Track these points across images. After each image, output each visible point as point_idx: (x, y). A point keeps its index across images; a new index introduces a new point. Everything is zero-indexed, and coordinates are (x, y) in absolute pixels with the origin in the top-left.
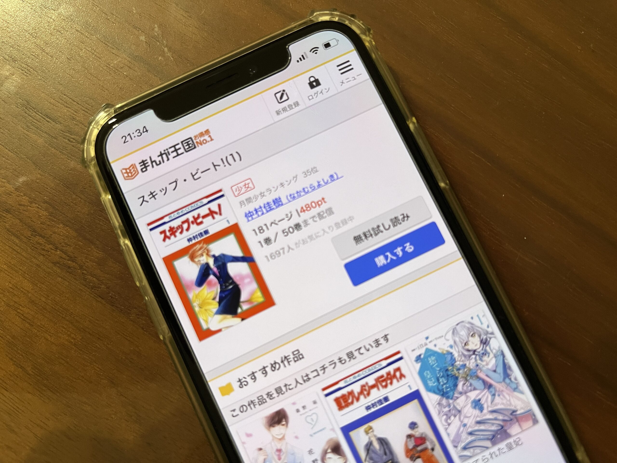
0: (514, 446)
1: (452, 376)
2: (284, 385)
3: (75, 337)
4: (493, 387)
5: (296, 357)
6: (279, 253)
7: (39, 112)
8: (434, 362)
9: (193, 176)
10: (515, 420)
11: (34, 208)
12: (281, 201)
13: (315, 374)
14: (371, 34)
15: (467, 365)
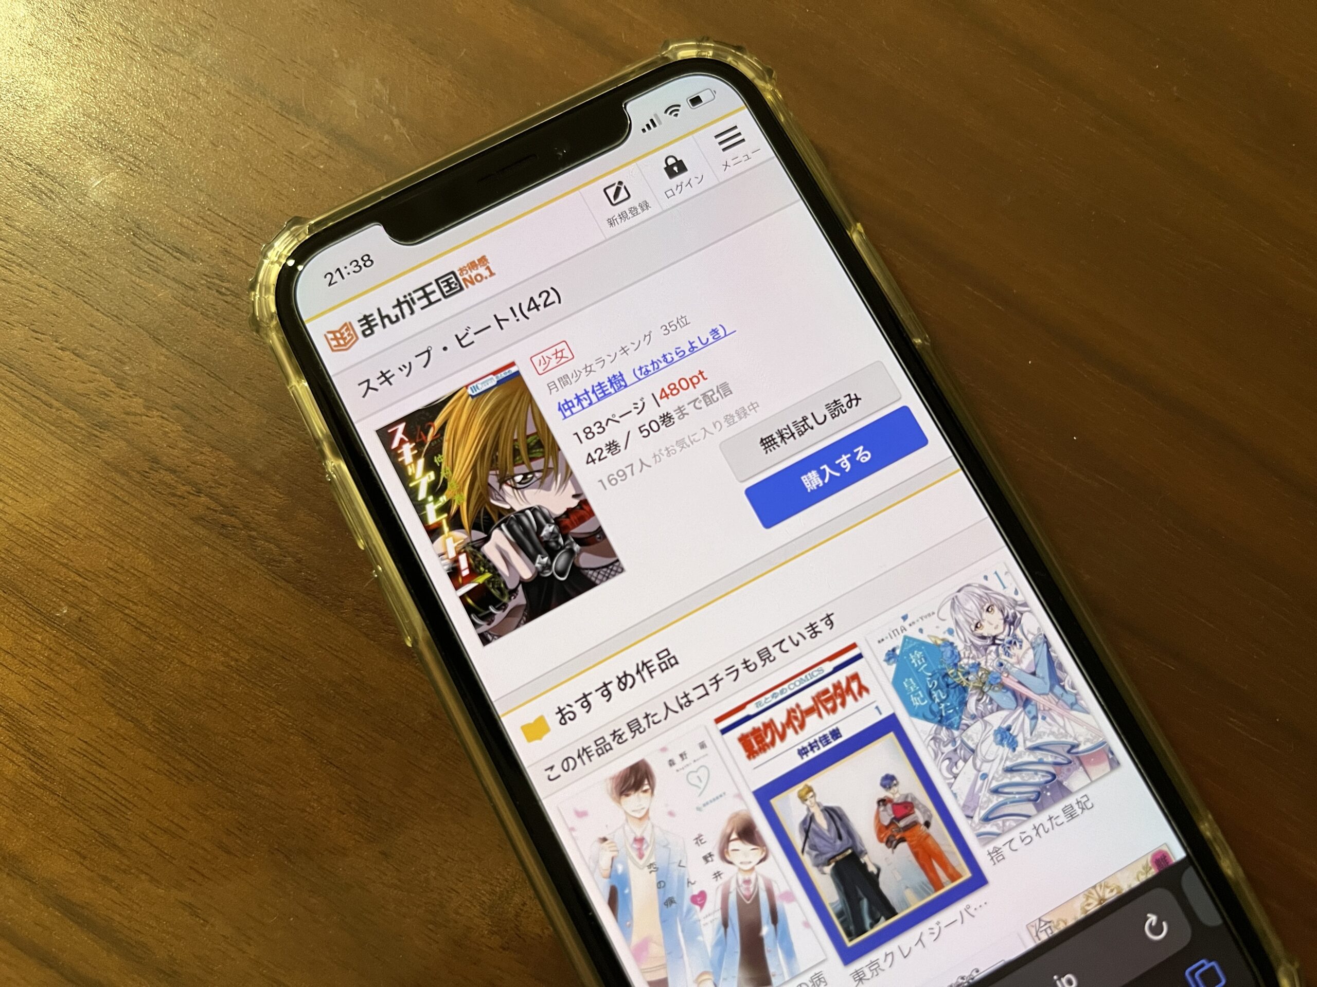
0: (1079, 811)
1: (955, 688)
2: (644, 715)
3: (238, 657)
4: (1033, 703)
5: (664, 662)
6: (625, 473)
7: (159, 242)
8: (921, 661)
9: (459, 341)
10: (1077, 763)
11: (153, 417)
12: (623, 380)
13: (701, 691)
14: (774, 79)
15: (983, 665)
